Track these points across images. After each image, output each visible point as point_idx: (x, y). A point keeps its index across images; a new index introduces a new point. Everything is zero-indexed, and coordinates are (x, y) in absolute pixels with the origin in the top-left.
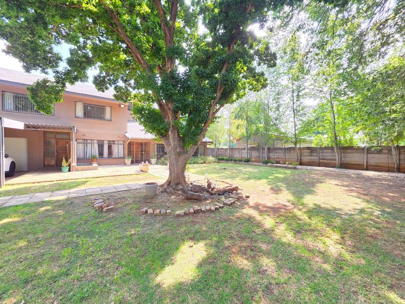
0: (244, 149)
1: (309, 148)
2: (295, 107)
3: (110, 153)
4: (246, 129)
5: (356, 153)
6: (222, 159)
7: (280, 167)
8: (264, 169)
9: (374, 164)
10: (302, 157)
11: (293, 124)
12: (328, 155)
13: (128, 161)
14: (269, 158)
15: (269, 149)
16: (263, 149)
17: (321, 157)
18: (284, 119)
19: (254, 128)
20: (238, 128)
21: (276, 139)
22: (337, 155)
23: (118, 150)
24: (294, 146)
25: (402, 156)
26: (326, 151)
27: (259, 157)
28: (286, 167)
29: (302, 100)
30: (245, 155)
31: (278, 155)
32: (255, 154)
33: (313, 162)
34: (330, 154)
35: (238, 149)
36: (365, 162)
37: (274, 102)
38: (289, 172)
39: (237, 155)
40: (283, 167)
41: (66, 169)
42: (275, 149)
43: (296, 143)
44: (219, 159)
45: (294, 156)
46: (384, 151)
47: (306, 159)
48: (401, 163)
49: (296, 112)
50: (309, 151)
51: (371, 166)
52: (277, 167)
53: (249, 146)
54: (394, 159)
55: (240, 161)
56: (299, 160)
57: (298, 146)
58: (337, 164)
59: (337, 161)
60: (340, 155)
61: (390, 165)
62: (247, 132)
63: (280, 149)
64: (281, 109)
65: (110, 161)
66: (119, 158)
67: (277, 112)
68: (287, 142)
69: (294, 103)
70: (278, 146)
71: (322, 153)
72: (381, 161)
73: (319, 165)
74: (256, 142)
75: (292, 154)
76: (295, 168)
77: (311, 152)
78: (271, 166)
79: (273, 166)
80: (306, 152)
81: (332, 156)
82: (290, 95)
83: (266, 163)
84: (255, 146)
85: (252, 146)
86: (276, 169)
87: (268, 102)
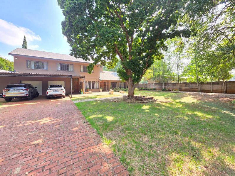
0: (153, 84)
1: (185, 83)
2: (178, 63)
3: (93, 87)
4: (154, 74)
5: (207, 85)
6: (142, 89)
7: (170, 92)
8: (162, 93)
9: (216, 90)
10: (182, 87)
11: (177, 71)
12: (194, 86)
13: (101, 90)
14: (165, 88)
15: (165, 84)
16: (162, 84)
17: (191, 87)
18: (173, 69)
19: (157, 73)
20: (149, 74)
21: (168, 79)
22: (198, 86)
23: (96, 85)
24: (177, 82)
25: (228, 86)
26: (193, 84)
27: (160, 88)
28: (173, 92)
29: (181, 60)
30: (153, 87)
31: (169, 86)
32: (158, 86)
33: (187, 89)
34: (195, 86)
35: (149, 84)
36: (211, 89)
37: (168, 60)
38: (174, 94)
39: (148, 87)
40: (172, 92)
41: (82, 93)
42: (168, 84)
43: (178, 81)
44: (140, 89)
45: (177, 87)
46: (220, 84)
47: (183, 88)
48: (227, 89)
49: (178, 66)
50: (185, 84)
51: (214, 91)
52: (169, 92)
53: (155, 82)
54: (224, 88)
55: (151, 90)
56: (180, 89)
57: (179, 82)
58: (198, 90)
59: (198, 89)
60: (199, 86)
61: (222, 90)
62: (154, 75)
63: (171, 84)
64: (171, 64)
65: (94, 90)
66: (97, 89)
67: (169, 66)
68: (174, 80)
69: (177, 61)
70: (170, 82)
71: (191, 85)
72: (219, 88)
73: (190, 91)
74: (158, 80)
75: (177, 86)
76: (177, 92)
77: (186, 85)
78: (166, 92)
79: (167, 92)
80: (184, 85)
81: (196, 87)
82: (176, 57)
83: (163, 90)
84: (158, 82)
85: (156, 82)
86: (168, 93)
87: (165, 61)
